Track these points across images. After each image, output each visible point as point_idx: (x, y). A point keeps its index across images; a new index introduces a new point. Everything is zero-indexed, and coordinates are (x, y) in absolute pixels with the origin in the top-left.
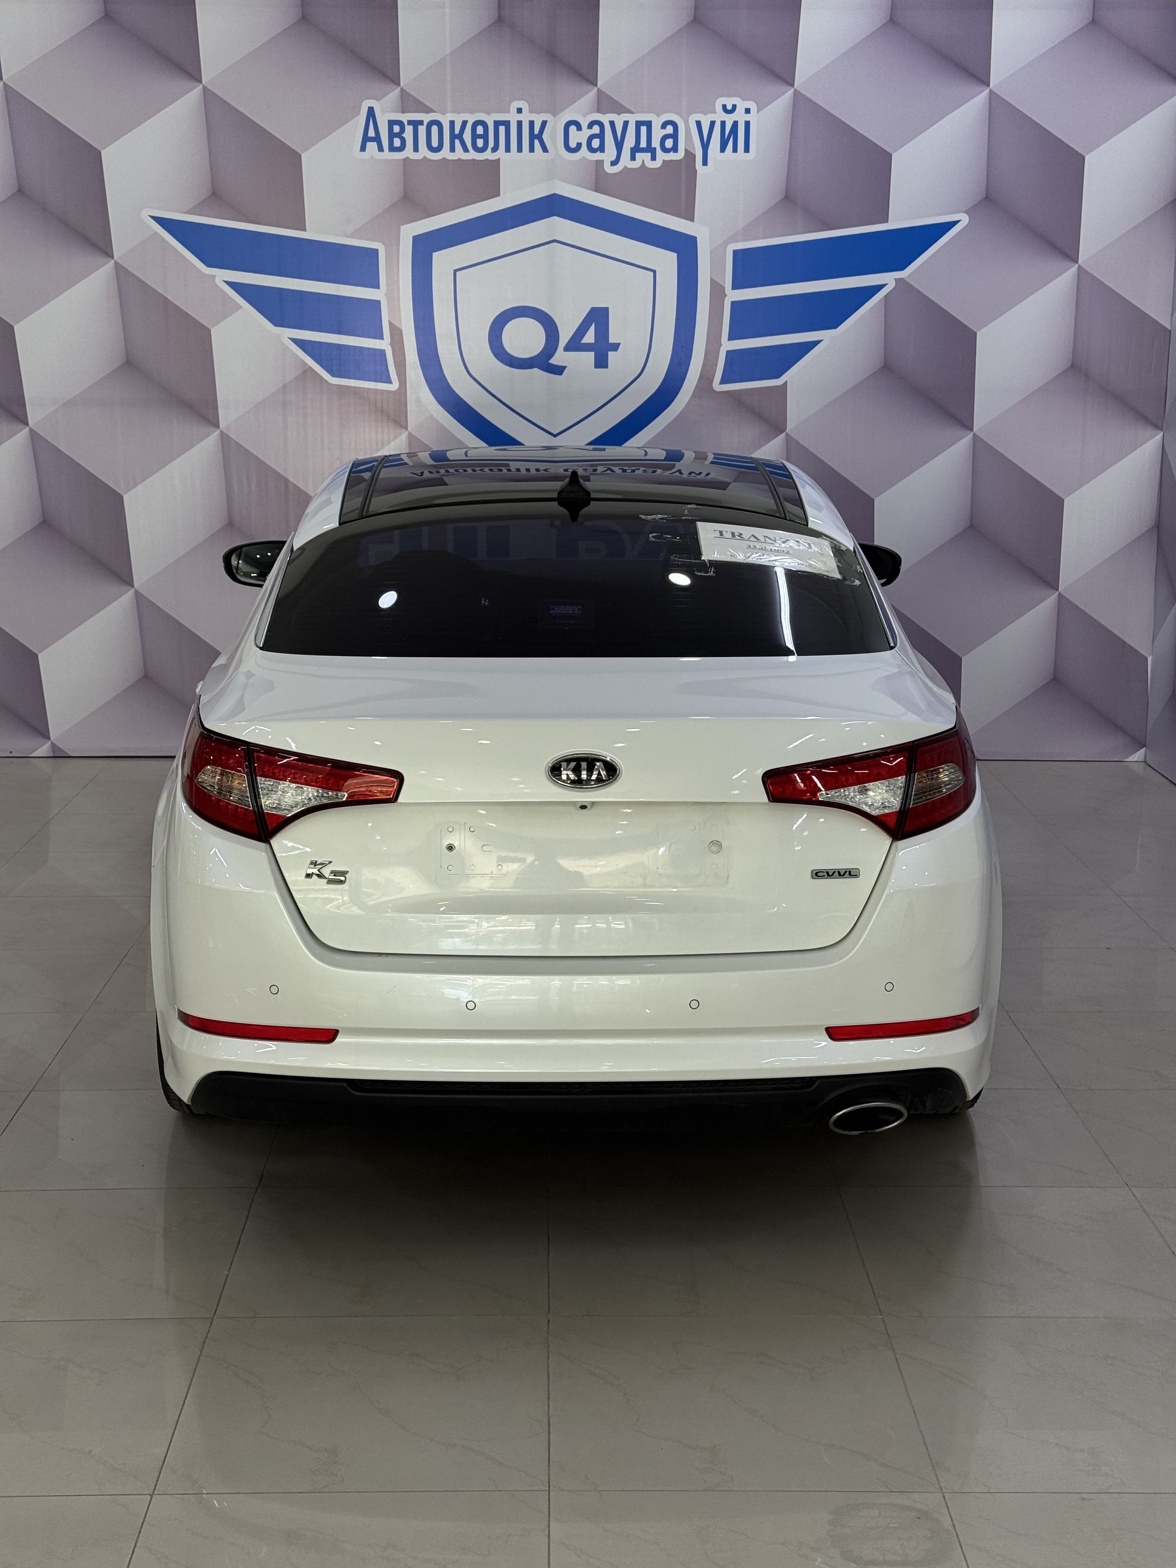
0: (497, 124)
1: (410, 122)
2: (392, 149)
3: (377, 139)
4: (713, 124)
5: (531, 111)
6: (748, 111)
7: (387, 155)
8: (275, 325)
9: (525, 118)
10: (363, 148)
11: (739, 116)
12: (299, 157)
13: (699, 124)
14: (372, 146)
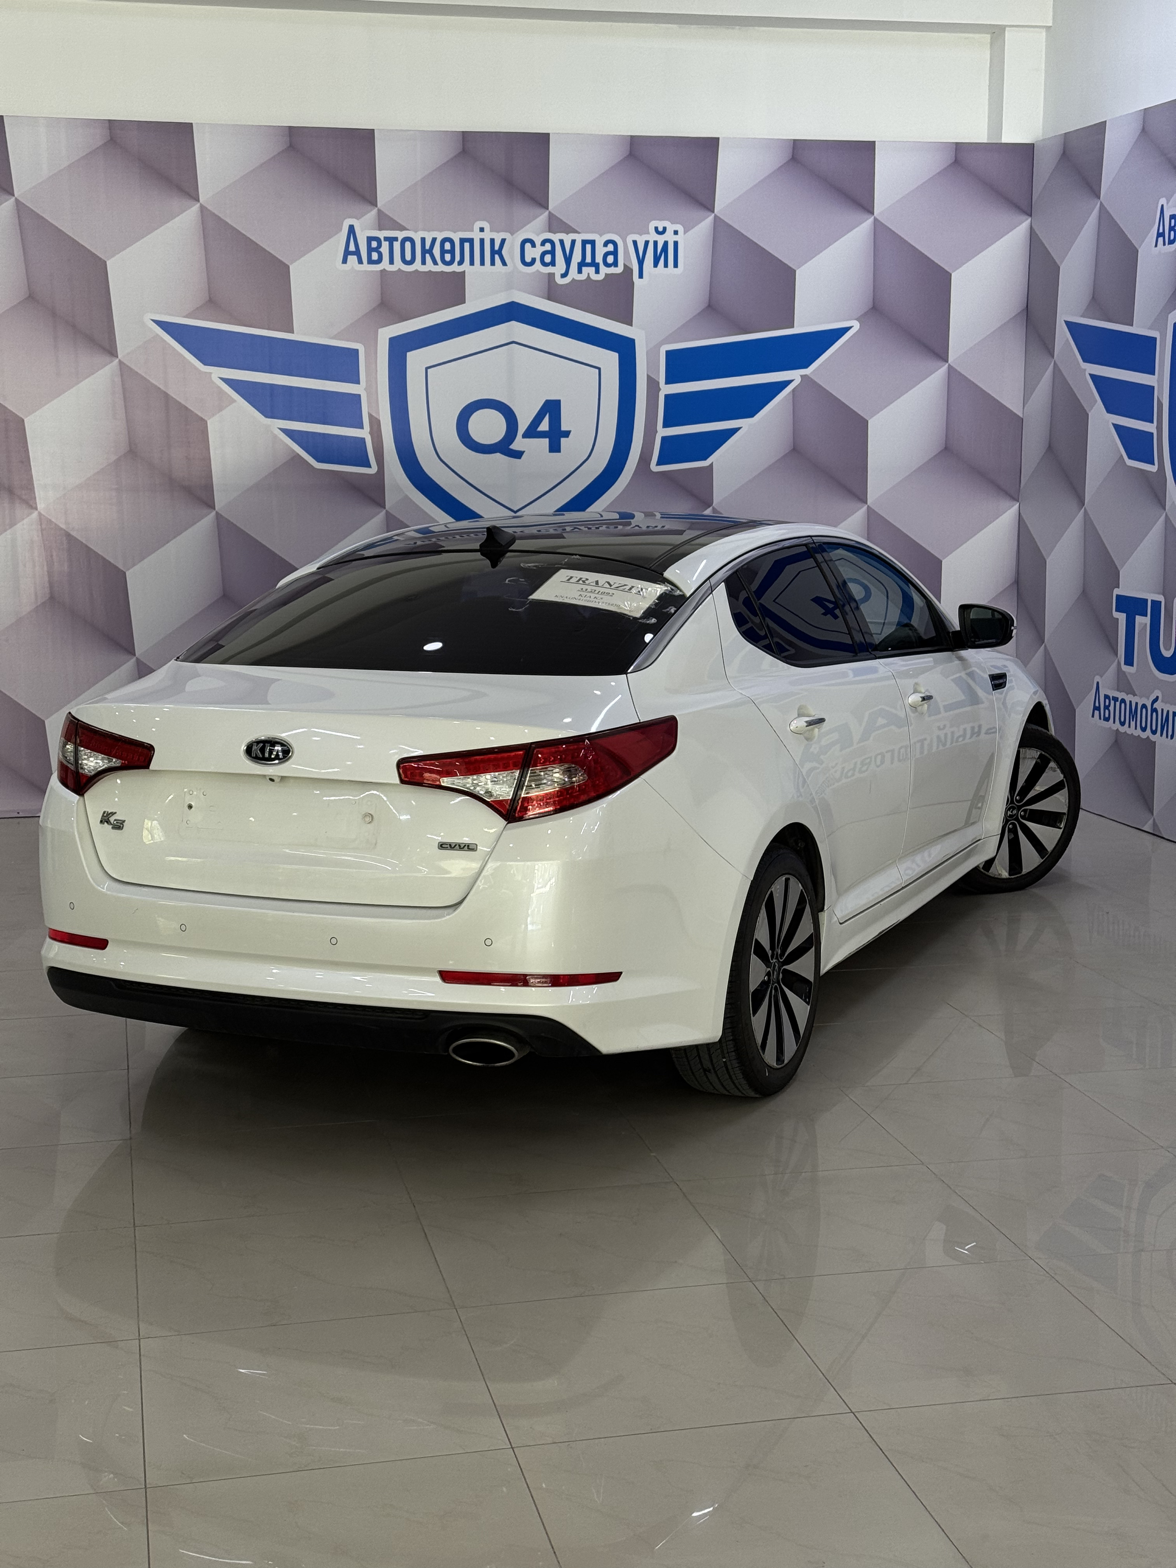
0: (463, 241)
1: (386, 239)
2: (371, 261)
3: (357, 253)
4: (647, 243)
5: (492, 230)
6: (676, 233)
7: (366, 267)
8: (266, 417)
9: (487, 236)
10: (345, 261)
11: (669, 237)
12: (287, 268)
13: (635, 243)
14: (353, 259)
